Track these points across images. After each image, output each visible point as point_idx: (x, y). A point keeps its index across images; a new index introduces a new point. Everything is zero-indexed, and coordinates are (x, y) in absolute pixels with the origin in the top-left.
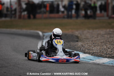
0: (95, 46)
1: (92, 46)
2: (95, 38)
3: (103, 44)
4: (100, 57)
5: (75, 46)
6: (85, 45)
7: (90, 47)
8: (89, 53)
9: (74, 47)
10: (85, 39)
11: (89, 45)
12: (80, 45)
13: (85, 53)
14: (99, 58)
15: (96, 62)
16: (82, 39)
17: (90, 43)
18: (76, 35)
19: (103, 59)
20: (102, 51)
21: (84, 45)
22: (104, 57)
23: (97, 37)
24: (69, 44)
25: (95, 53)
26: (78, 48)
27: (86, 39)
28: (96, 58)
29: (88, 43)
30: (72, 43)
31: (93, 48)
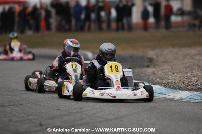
0: (174, 73)
1: (169, 73)
3: (188, 69)
4: (177, 89)
5: (141, 73)
6: (158, 72)
7: (166, 74)
8: (160, 84)
9: (138, 74)
10: (162, 62)
11: (165, 72)
12: (149, 71)
14: (175, 90)
16: (157, 63)
17: (166, 69)
18: (150, 56)
19: (181, 92)
20: (182, 80)
21: (156, 72)
22: (183, 90)
23: (183, 60)
25: (169, 84)
26: (145, 76)
27: (164, 62)
29: (163, 69)
31: (170, 77)
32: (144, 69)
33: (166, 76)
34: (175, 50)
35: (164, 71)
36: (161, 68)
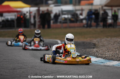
0: (109, 52)
2: (111, 45)
3: (117, 50)
4: (111, 60)
5: (90, 52)
8: (101, 57)
9: (88, 52)
10: (101, 46)
12: (94, 51)
13: (97, 57)
15: (106, 64)
16: (98, 46)
17: (104, 49)
18: (94, 43)
21: (98, 51)
24: (85, 50)
26: (92, 53)
27: (103, 46)
28: (107, 61)
29: (102, 49)
30: (88, 50)
31: (107, 53)
32: (91, 49)
33: (104, 53)
34: (109, 39)
35: (103, 50)
36: (101, 49)
